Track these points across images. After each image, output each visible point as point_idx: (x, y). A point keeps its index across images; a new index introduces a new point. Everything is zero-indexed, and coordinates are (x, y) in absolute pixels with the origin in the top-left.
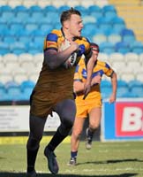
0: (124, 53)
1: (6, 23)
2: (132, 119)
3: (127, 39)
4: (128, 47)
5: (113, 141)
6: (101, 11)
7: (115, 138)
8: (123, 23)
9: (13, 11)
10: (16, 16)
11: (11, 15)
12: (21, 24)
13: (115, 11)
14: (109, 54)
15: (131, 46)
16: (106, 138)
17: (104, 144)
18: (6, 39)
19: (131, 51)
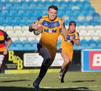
0: (94, 26)
1: (32, 10)
2: (98, 60)
3: (96, 18)
4: (96, 22)
5: (87, 71)
6: (82, 3)
7: (89, 70)
8: (94, 10)
9: (35, 3)
10: (37, 6)
11: (35, 5)
12: (40, 10)
13: (90, 3)
14: (86, 26)
15: (98, 22)
16: (84, 70)
17: (83, 73)
18: (32, 18)
19: (98, 24)
